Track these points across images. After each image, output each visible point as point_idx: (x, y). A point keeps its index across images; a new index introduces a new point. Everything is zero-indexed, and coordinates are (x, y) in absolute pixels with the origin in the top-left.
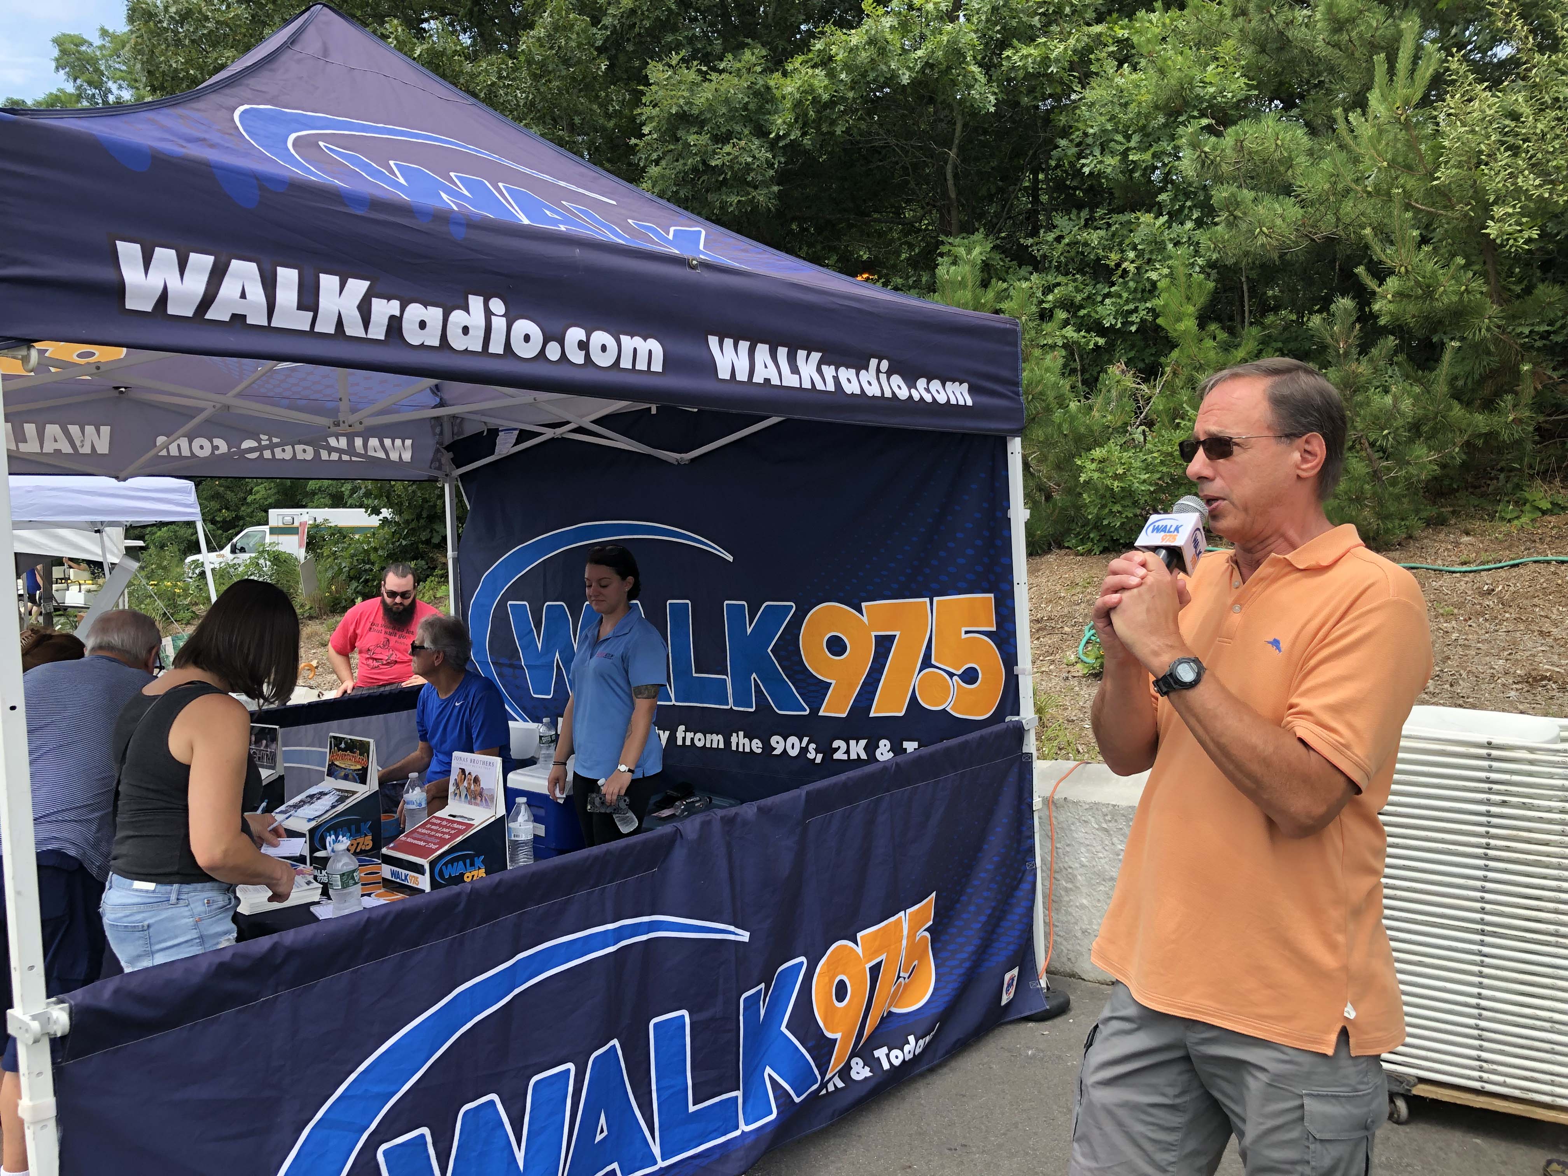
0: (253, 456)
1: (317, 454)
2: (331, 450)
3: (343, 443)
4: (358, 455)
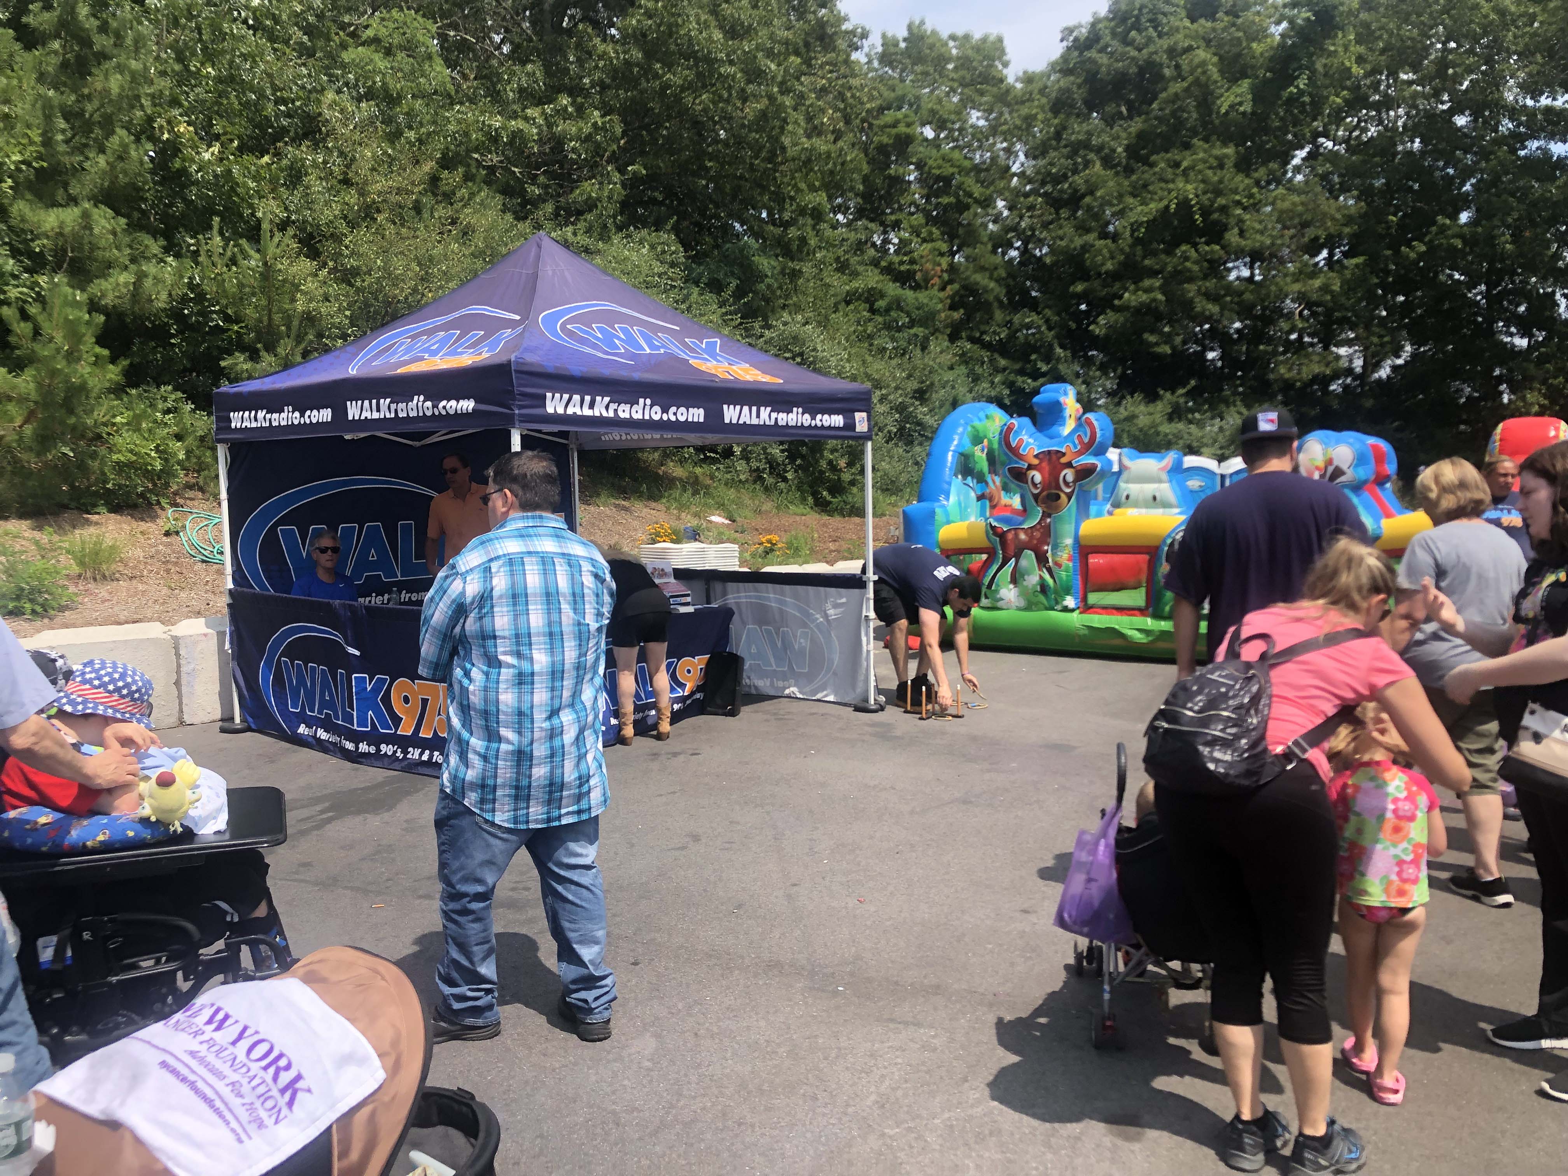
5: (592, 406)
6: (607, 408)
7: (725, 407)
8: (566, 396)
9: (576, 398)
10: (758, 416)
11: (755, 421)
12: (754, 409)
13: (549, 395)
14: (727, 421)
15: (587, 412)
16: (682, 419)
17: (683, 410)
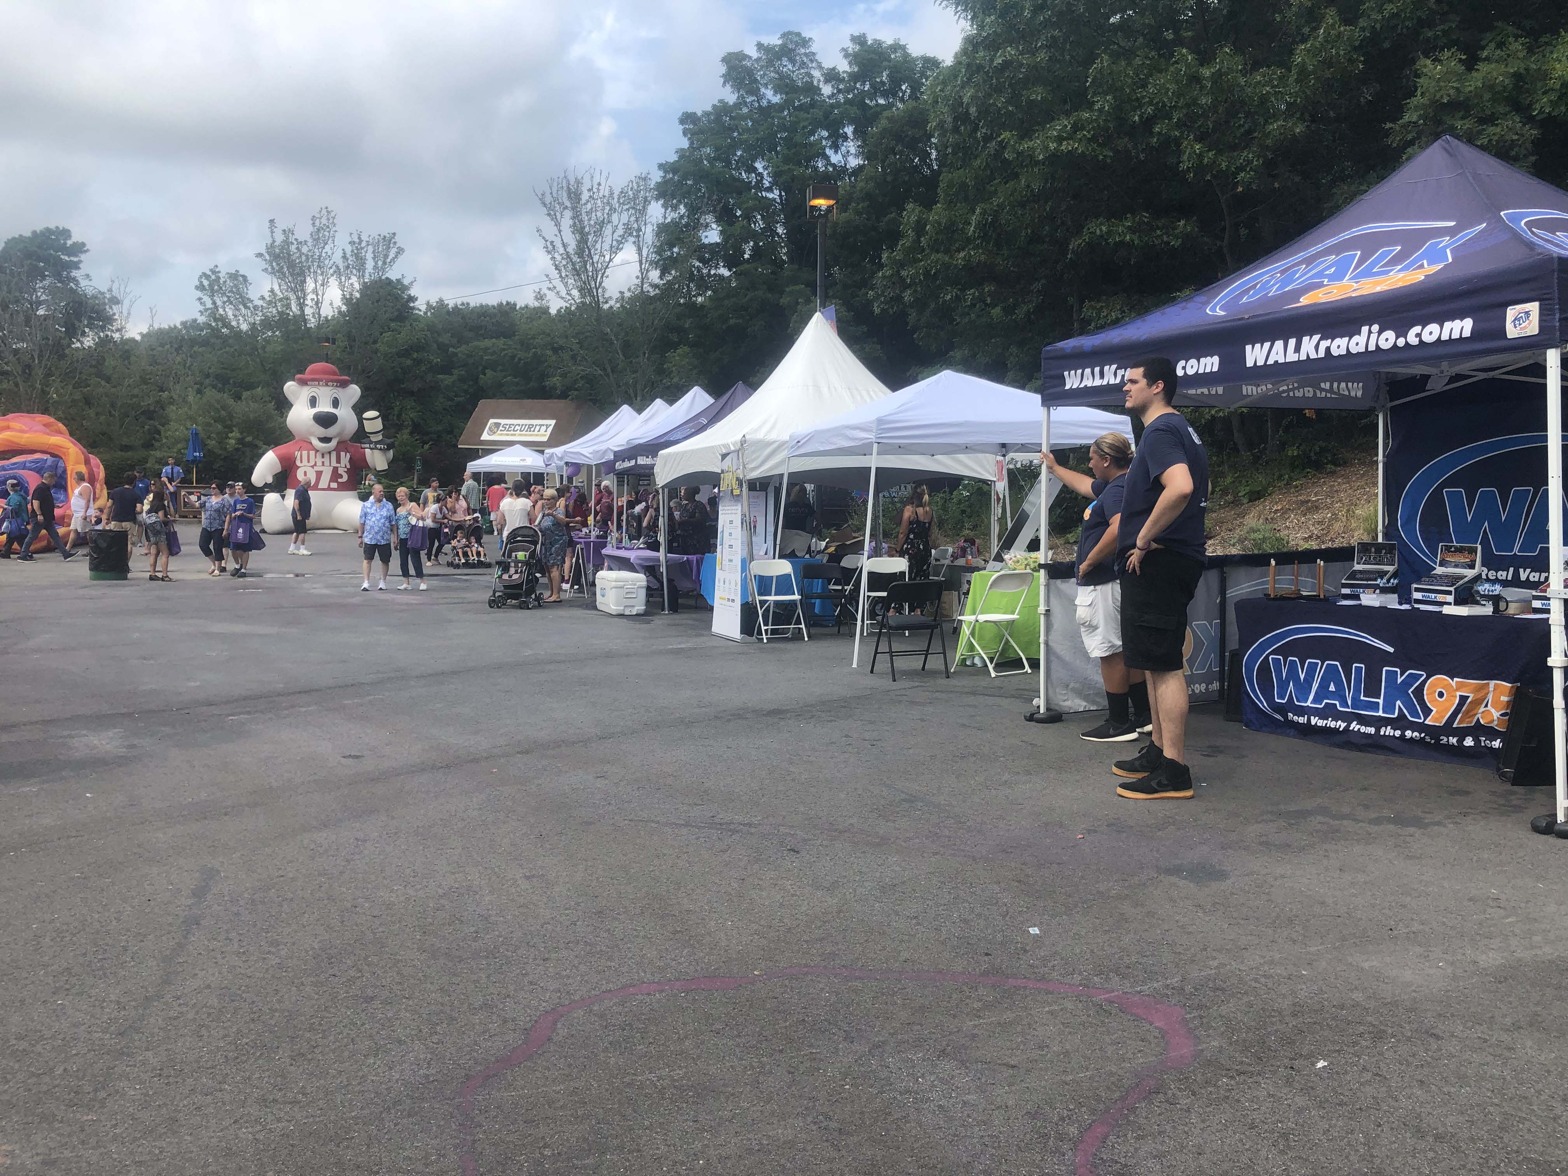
0: (1284, 395)
1: (1315, 393)
2: (1322, 390)
3: (1327, 386)
4: (1335, 393)
5: (1102, 375)
6: (1115, 374)
7: (1248, 348)
8: (1079, 371)
9: (1088, 371)
10: (1297, 349)
11: (1292, 357)
12: (1292, 342)
13: (1066, 373)
14: (1250, 363)
15: (1098, 382)
16: (1191, 372)
17: (1193, 362)
